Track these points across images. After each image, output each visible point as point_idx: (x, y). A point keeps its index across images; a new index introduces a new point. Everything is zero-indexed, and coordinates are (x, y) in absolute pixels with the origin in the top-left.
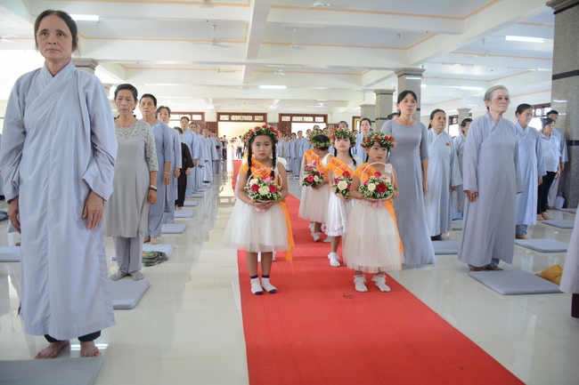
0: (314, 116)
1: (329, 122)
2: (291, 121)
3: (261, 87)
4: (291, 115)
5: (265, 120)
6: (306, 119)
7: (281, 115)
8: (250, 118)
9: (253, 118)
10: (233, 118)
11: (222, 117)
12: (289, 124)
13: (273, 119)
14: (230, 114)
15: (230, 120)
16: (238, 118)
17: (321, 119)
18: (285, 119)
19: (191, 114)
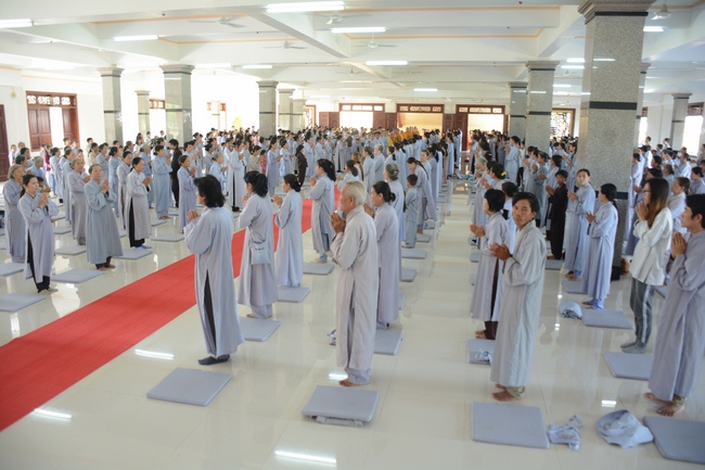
0: (492, 107)
1: (507, 113)
2: (468, 112)
3: (416, 90)
4: (469, 106)
5: (442, 111)
6: (484, 110)
7: (458, 106)
8: (428, 109)
9: (431, 109)
10: (412, 108)
11: (402, 108)
12: (466, 115)
13: (450, 110)
14: (410, 105)
15: (409, 111)
16: (417, 109)
17: (500, 110)
18: (462, 110)
19: (373, 105)
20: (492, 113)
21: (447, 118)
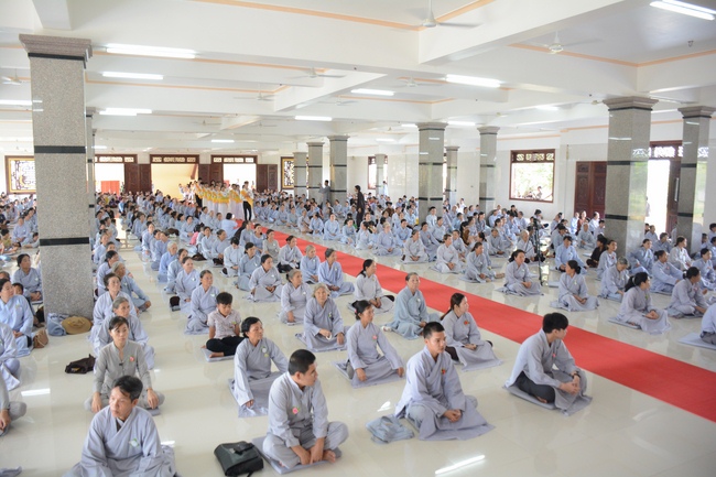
0: (244, 157)
1: (259, 162)
2: (223, 162)
4: (223, 157)
5: (197, 162)
6: (237, 160)
7: (213, 157)
8: (183, 159)
9: (186, 160)
10: (166, 159)
11: (154, 159)
12: (220, 165)
13: (205, 160)
14: (163, 156)
15: (163, 162)
16: (171, 159)
17: (252, 160)
18: (217, 160)
19: (123, 156)
20: (245, 162)
21: (203, 168)
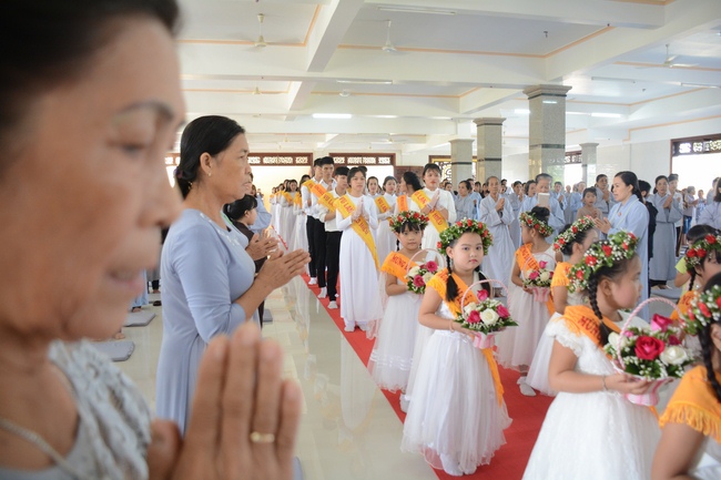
0: (377, 156)
1: (398, 163)
3: (316, 116)
4: (346, 155)
6: (367, 160)
8: (290, 160)
9: (294, 160)
10: (266, 160)
11: (251, 160)
14: (262, 155)
15: (262, 164)
16: (273, 160)
17: (387, 160)
20: (378, 163)
